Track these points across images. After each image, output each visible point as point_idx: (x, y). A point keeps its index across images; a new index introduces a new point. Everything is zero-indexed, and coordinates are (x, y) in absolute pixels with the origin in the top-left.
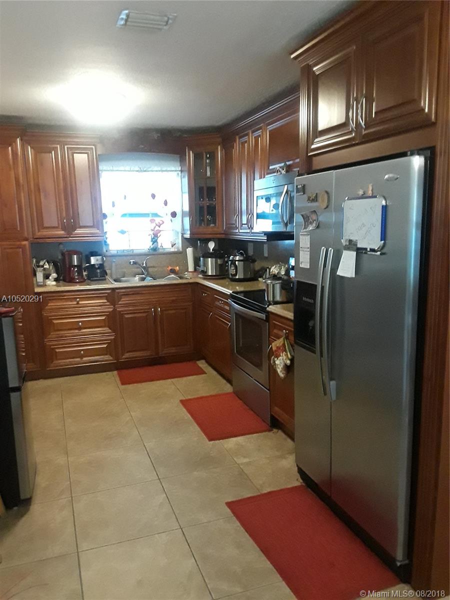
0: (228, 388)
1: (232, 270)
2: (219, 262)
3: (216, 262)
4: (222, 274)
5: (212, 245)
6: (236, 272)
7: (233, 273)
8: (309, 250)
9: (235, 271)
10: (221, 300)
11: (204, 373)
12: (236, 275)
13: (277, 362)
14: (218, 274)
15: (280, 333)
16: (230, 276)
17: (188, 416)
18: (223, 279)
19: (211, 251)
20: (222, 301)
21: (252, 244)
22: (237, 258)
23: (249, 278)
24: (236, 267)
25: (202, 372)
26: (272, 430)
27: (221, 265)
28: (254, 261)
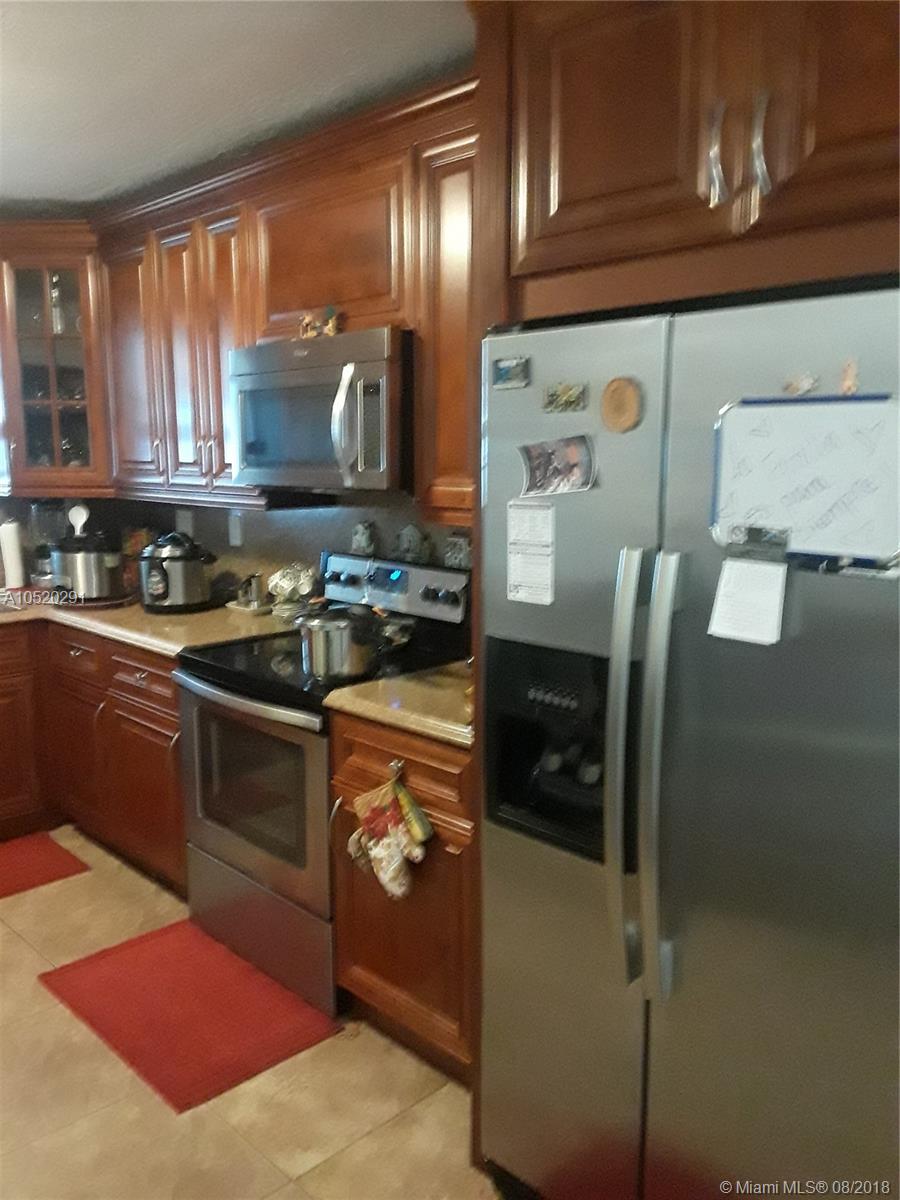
0: (169, 909)
1: (153, 584)
2: (110, 561)
3: (100, 563)
4: (117, 594)
5: (79, 517)
6: (167, 587)
7: (156, 593)
8: (549, 550)
9: (161, 585)
10: (139, 670)
11: (82, 867)
12: (165, 595)
13: (377, 851)
14: (105, 594)
15: (374, 767)
16: (148, 600)
17: (81, 1033)
18: (120, 606)
19: (78, 532)
20: (144, 671)
21: (188, 514)
22: (166, 552)
23: (202, 603)
24: (165, 575)
25: (79, 867)
26: (343, 1029)
27: (113, 572)
28: (211, 559)
